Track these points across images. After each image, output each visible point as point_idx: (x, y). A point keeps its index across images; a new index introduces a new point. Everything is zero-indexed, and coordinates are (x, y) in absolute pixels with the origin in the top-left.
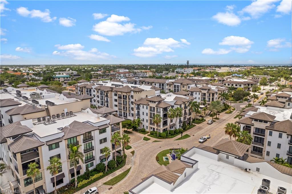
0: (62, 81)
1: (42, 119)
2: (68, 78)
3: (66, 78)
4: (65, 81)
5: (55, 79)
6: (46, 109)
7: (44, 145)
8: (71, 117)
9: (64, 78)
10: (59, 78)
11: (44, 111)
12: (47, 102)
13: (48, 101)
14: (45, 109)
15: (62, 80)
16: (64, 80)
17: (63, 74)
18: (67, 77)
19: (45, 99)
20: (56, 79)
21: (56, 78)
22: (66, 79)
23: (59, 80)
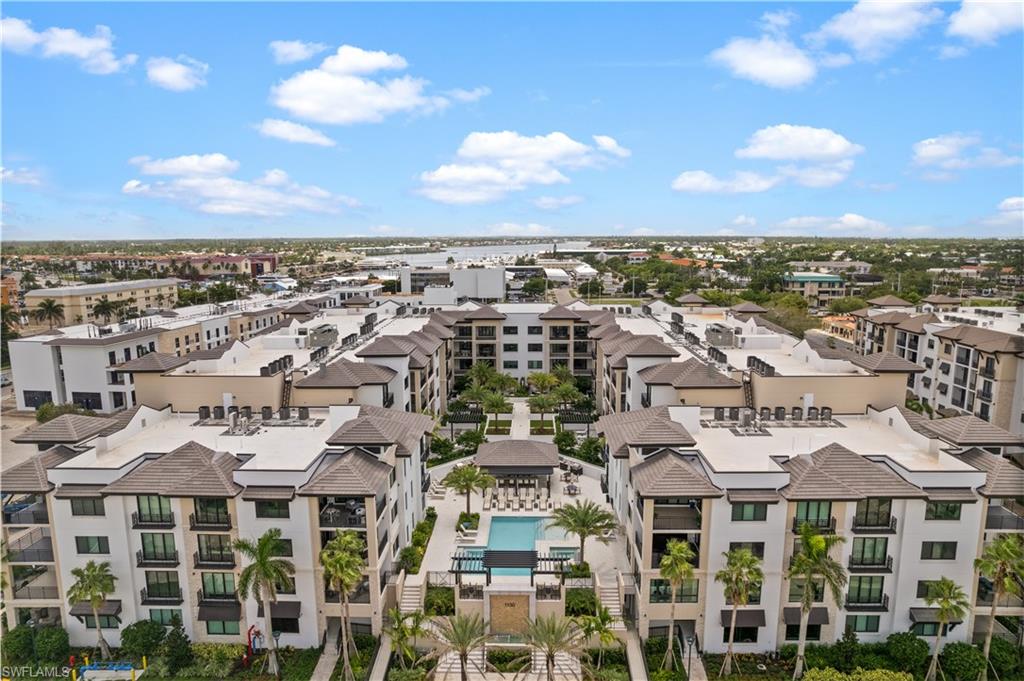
0: (810, 296)
1: (727, 413)
2: (833, 286)
3: (827, 285)
4: (823, 297)
5: (790, 288)
6: (746, 383)
7: (719, 497)
8: (825, 426)
9: (820, 286)
10: (802, 284)
11: (738, 387)
12: (753, 361)
13: (755, 358)
14: (742, 384)
15: (811, 290)
16: (820, 292)
17: (817, 270)
18: (829, 283)
19: (747, 349)
20: (790, 285)
21: (793, 282)
22: (825, 288)
23: (802, 289)
